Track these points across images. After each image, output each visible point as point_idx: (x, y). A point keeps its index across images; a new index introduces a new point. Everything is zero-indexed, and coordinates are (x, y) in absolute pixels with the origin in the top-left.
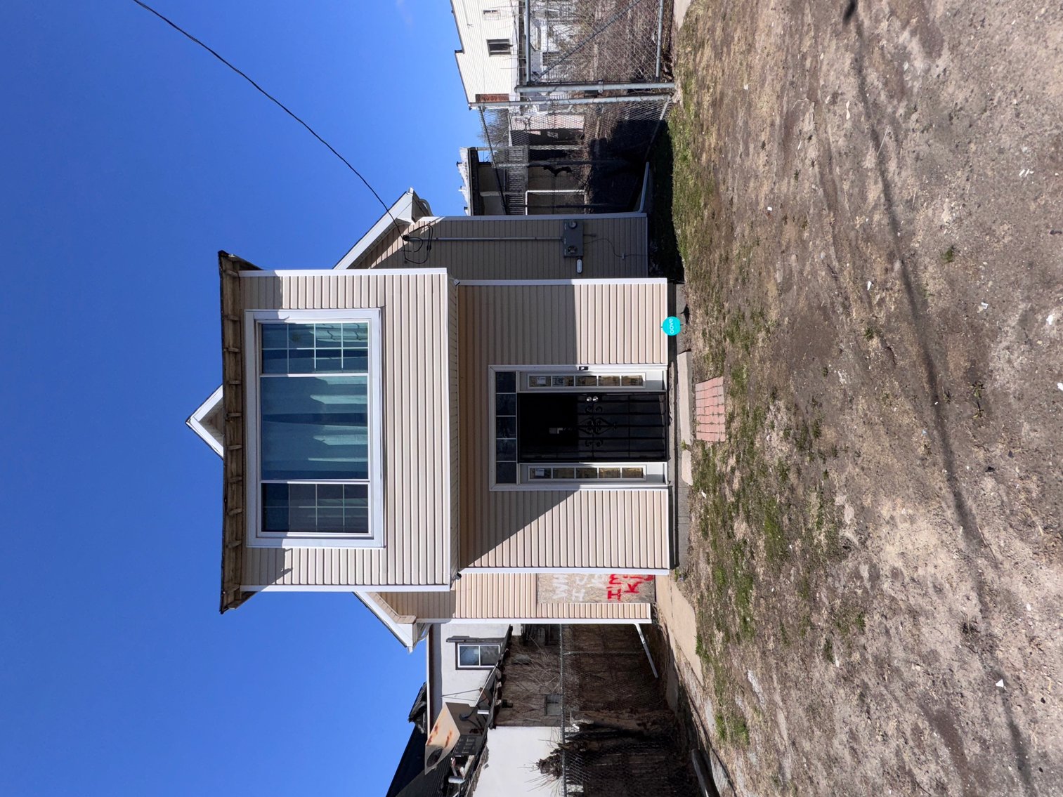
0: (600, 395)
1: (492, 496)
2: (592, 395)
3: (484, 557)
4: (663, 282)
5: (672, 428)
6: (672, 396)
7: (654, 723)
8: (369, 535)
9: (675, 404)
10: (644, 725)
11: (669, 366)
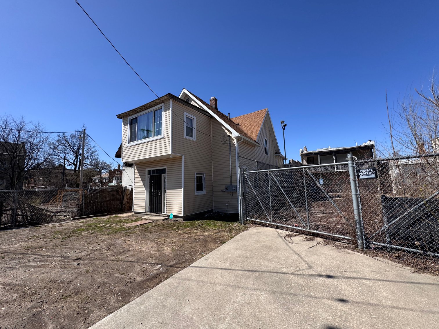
0: (161, 195)
1: (145, 169)
2: (161, 194)
3: (137, 170)
4: (182, 215)
5: (155, 214)
6: (161, 215)
7: (125, 207)
8: (129, 143)
9: (160, 216)
10: (124, 204)
11: (167, 215)
